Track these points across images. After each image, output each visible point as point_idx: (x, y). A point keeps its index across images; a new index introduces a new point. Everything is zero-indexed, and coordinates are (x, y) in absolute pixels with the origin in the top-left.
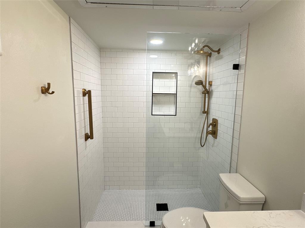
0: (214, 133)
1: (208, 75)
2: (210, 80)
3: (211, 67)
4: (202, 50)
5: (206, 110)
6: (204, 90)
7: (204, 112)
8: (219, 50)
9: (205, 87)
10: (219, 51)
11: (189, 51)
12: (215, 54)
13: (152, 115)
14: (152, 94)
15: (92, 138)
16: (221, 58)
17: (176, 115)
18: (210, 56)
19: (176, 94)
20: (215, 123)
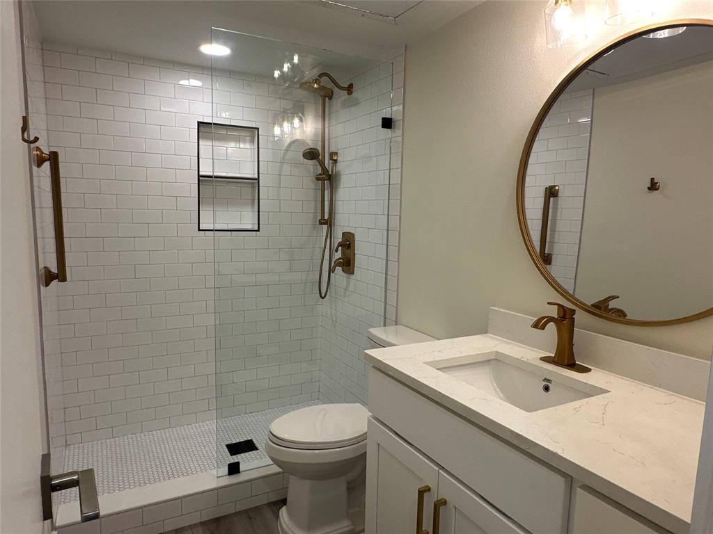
0: (348, 264)
1: (327, 138)
2: (333, 150)
3: (333, 122)
4: (316, 81)
5: (326, 217)
6: (320, 172)
7: (322, 222)
8: (351, 86)
9: (322, 164)
10: (350, 89)
11: (274, 78)
12: (341, 96)
13: (199, 230)
14: (199, 176)
15: (63, 279)
16: (356, 103)
17: (258, 230)
18: (330, 98)
19: (258, 179)
20: (348, 243)
